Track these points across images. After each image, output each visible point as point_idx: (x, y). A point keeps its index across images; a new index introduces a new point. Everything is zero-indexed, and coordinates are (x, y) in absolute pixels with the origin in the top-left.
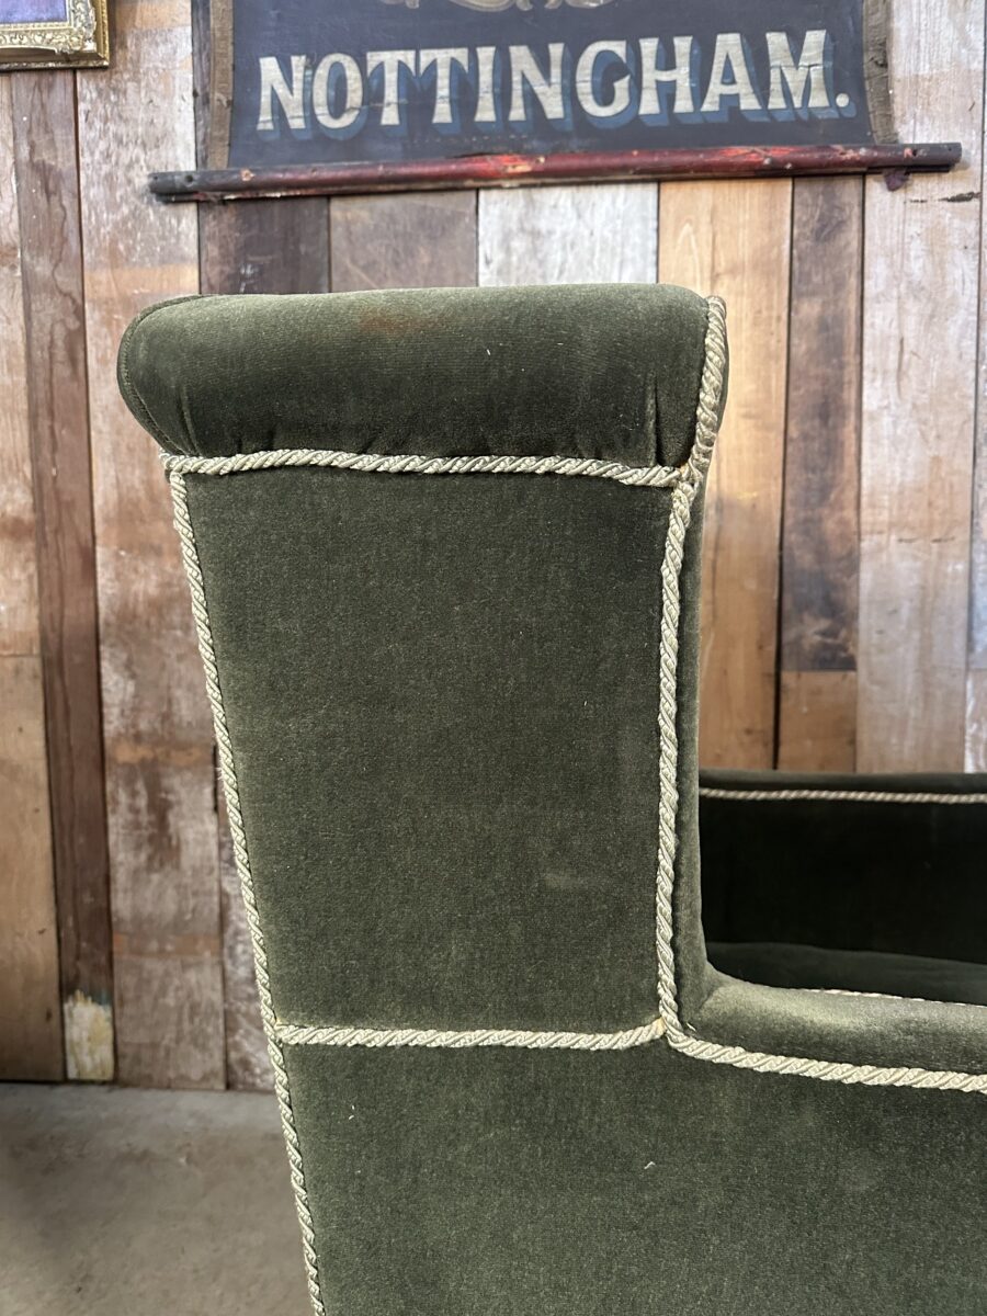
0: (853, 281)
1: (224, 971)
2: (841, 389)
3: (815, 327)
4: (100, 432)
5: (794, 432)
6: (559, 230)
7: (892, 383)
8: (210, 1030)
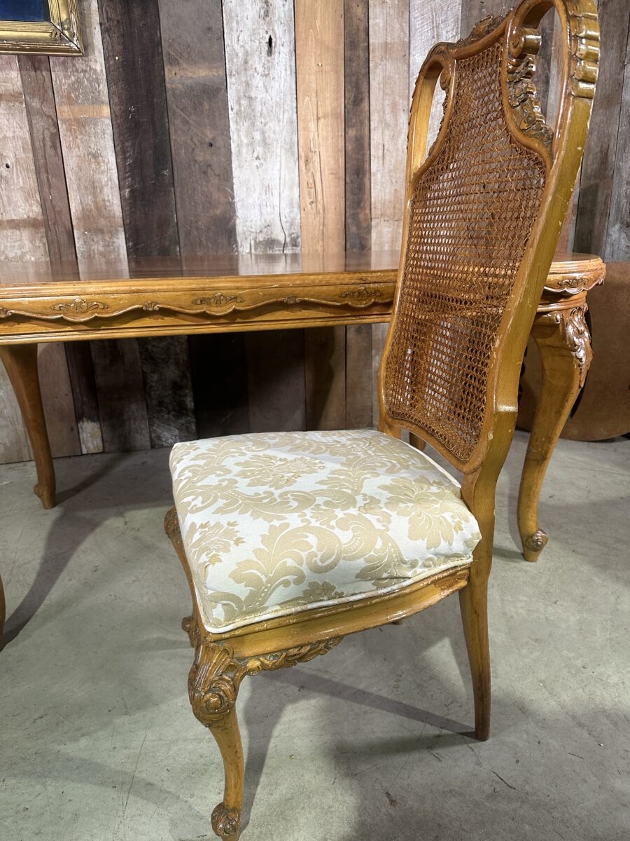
0: (367, 122)
1: (147, 402)
2: (364, 164)
3: (354, 140)
4: (71, 180)
5: (348, 180)
6: (259, 97)
7: (381, 162)
8: (143, 426)
